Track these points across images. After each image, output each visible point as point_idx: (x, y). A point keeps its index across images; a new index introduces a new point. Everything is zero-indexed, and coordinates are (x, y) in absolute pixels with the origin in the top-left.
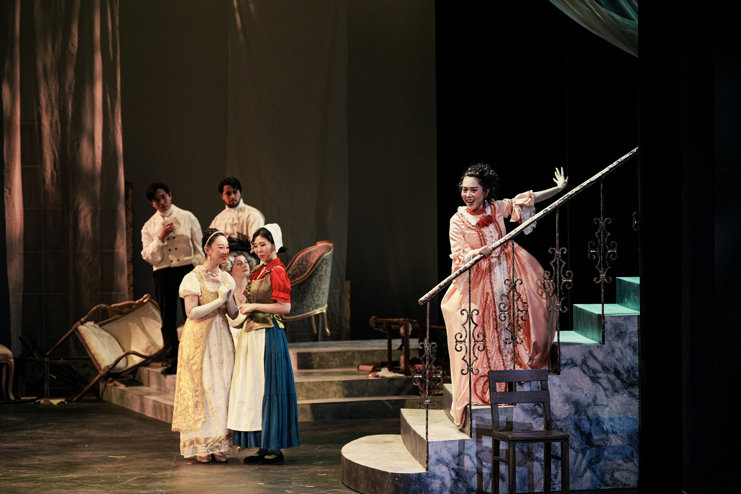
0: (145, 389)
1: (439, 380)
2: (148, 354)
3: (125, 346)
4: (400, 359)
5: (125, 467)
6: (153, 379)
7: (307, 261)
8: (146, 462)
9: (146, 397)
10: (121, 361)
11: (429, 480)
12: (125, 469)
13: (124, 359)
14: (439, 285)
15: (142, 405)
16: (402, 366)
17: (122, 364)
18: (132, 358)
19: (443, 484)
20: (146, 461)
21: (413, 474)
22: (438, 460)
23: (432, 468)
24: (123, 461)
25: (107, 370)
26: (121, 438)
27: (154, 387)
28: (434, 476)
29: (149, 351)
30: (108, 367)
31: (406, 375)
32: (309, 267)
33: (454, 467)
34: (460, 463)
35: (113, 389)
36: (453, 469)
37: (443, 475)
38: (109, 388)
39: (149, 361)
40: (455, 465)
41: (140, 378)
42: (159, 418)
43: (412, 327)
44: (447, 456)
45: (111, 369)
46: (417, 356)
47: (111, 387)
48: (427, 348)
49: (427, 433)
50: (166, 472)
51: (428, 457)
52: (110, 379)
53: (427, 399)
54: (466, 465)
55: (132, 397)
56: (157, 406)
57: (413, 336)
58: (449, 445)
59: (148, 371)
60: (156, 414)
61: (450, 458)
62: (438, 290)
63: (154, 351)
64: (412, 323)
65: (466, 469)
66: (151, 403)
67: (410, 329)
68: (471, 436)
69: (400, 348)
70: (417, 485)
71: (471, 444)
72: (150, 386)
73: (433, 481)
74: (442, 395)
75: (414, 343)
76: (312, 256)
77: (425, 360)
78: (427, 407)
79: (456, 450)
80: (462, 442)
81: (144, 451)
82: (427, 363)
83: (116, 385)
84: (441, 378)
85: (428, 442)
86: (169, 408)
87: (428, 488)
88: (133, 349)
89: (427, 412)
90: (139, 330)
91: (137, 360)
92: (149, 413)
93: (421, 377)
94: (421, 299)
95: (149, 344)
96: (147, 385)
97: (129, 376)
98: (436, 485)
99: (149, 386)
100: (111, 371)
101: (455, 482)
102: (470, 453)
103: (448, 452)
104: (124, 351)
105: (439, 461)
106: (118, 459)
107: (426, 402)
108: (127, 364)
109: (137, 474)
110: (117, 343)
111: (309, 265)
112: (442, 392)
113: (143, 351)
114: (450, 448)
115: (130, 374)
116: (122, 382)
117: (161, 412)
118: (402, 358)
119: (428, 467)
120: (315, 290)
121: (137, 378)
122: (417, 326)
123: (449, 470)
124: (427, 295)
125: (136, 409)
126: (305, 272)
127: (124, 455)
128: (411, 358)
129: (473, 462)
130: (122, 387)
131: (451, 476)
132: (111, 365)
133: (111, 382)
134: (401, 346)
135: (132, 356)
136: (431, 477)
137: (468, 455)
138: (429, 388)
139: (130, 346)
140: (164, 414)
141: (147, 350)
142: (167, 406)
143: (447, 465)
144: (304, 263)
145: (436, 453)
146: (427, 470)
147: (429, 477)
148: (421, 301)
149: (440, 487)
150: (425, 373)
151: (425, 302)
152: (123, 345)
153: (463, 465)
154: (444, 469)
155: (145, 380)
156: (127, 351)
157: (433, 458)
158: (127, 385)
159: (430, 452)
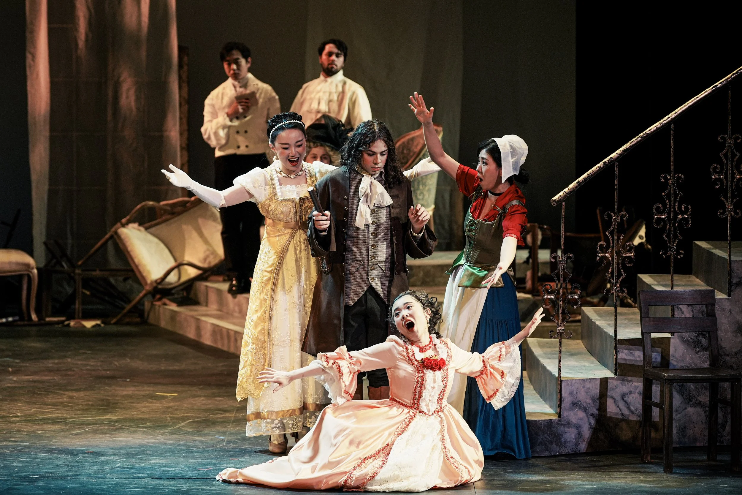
0: (202, 309)
1: (575, 302)
2: (205, 265)
3: (177, 255)
4: (526, 275)
5: (176, 407)
6: (213, 297)
7: (409, 150)
8: (204, 402)
9: (203, 318)
10: (172, 274)
11: (562, 428)
12: (177, 410)
13: (176, 271)
14: (577, 181)
15: (198, 329)
16: (529, 285)
17: (172, 278)
18: (186, 270)
19: (580, 434)
20: (203, 400)
21: (542, 420)
22: (573, 404)
23: (565, 414)
24: (174, 399)
25: (155, 285)
26: (172, 371)
27: (213, 307)
28: (569, 424)
29: (207, 261)
30: (156, 281)
31: (533, 295)
32: (412, 157)
33: (594, 413)
34: (602, 407)
35: (161, 311)
36: (592, 415)
37: (580, 423)
38: (157, 307)
39: (207, 274)
40: (595, 410)
41: (196, 295)
42: (220, 346)
43: (542, 235)
44: (584, 398)
45: (159, 283)
46: (548, 271)
47: (159, 306)
48: (561, 261)
49: (560, 369)
50: (228, 415)
51: (560, 399)
52: (158, 296)
53: (560, 326)
54: (609, 410)
55: (185, 319)
56: (217, 331)
57: (543, 246)
58: (588, 385)
59: (207, 287)
60: (215, 341)
61: (589, 401)
62: (576, 187)
63: (213, 261)
64: (542, 229)
65: (608, 415)
66: (209, 328)
67: (540, 237)
68: (616, 374)
69: (527, 262)
70: (546, 435)
71: (615, 384)
72: (209, 305)
73: (566, 429)
74: (579, 321)
75: (544, 255)
76: (415, 144)
77: (558, 276)
78: (561, 336)
79: (596, 390)
80: (604, 382)
81: (201, 387)
82: (561, 280)
83: (165, 304)
84: (578, 299)
85: (561, 381)
86: (232, 333)
87: (560, 439)
88: (188, 258)
89: (560, 343)
90: (195, 234)
91: (192, 272)
92: (207, 340)
93: (553, 297)
94: (554, 198)
95: (208, 253)
96: (204, 304)
97: (182, 292)
98: (570, 435)
99: (207, 305)
100: (160, 287)
101: (595, 431)
102: (615, 396)
103: (587, 393)
104: (176, 260)
105: (575, 404)
106: (167, 397)
107: (559, 330)
108: (179, 278)
109: (192, 416)
110: (166, 251)
111: (411, 154)
112: (579, 317)
113: (200, 261)
114: (589, 389)
115: (183, 290)
116: (174, 301)
117: (222, 338)
118: (529, 274)
119: (560, 412)
120: (418, 186)
121: (192, 296)
122: (549, 233)
123: (587, 416)
124: (561, 194)
125: (191, 334)
126: (406, 163)
127: (175, 392)
128: (540, 274)
129: (618, 407)
130: (173, 307)
131: (590, 424)
132: (159, 279)
133: (160, 299)
134: (528, 259)
135: (186, 267)
136: (564, 425)
137: (612, 397)
138: (563, 313)
139: (183, 255)
140: (226, 342)
141: (205, 259)
142: (230, 331)
143: (585, 410)
144: (405, 151)
145: (571, 394)
146: (559, 415)
147: (562, 424)
148: (554, 201)
149: (576, 438)
150: (558, 293)
151: (559, 202)
152: (174, 254)
153: (606, 410)
154: (581, 414)
155: (202, 299)
156: (179, 261)
157: (567, 401)
158: (181, 303)
159: (563, 393)
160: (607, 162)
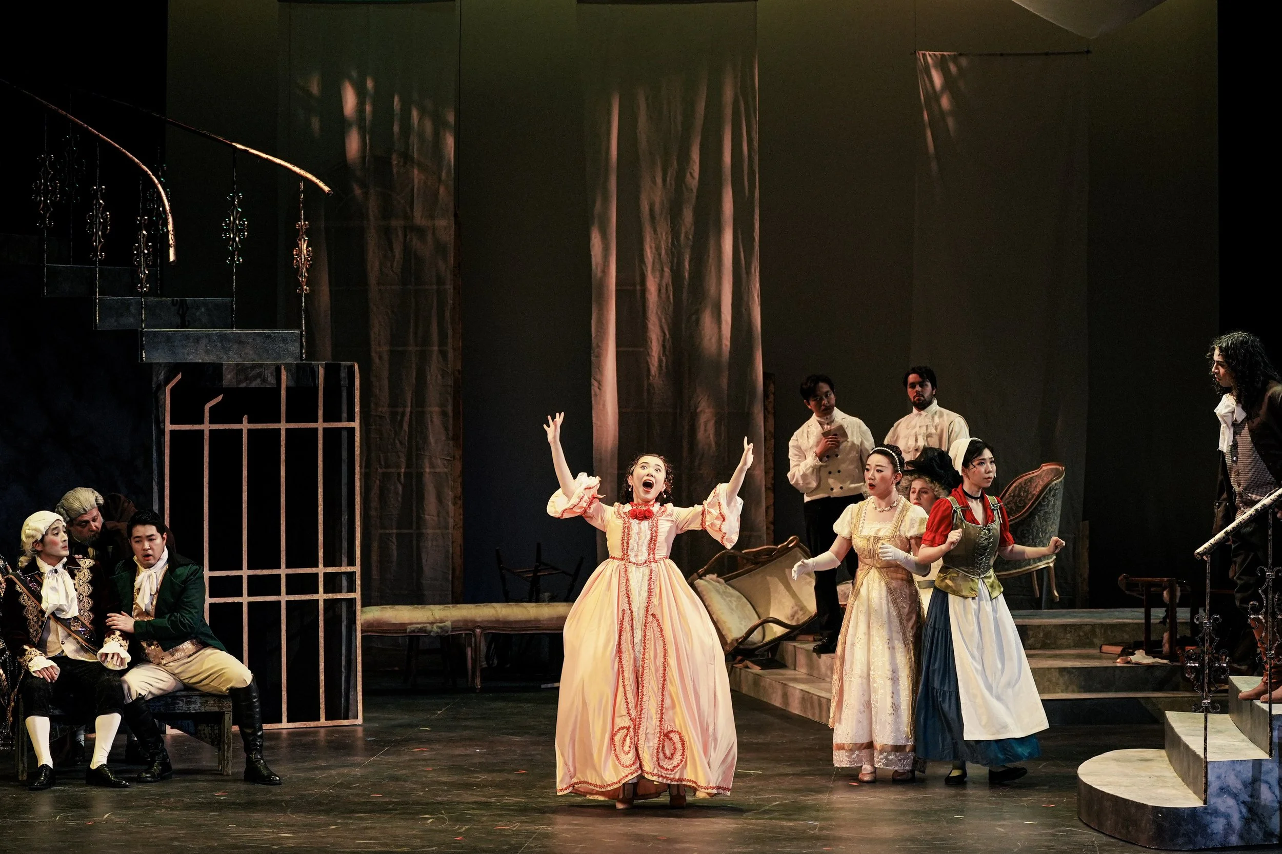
0: (789, 673)
1: (1224, 670)
2: (794, 623)
3: (760, 610)
4: (1163, 637)
5: (761, 787)
6: (802, 659)
7: (1027, 491)
8: (792, 781)
9: (791, 684)
10: (755, 632)
11: (1208, 817)
12: (762, 790)
13: (760, 628)
14: (1225, 530)
15: (785, 696)
16: (1166, 648)
17: (756, 636)
18: (772, 628)
19: (1229, 824)
20: (792, 779)
21: (1185, 808)
22: (1222, 789)
23: (1212, 801)
24: (759, 777)
25: (736, 645)
26: (757, 744)
27: (802, 671)
28: (1216, 813)
29: (796, 618)
30: (737, 640)
31: (1170, 662)
32: (1030, 500)
33: (1245, 800)
34: (1254, 794)
35: (743, 671)
36: (1244, 802)
37: (1229, 811)
38: (738, 670)
39: (795, 633)
40: (1247, 797)
41: (783, 658)
42: (810, 717)
43: (1181, 591)
44: (1234, 783)
45: (741, 643)
46: (1188, 633)
47: (740, 669)
48: (1206, 623)
49: (1205, 749)
50: (820, 796)
51: (1206, 784)
52: (739, 658)
53: (1206, 699)
54: (1263, 797)
55: (770, 684)
56: (807, 698)
57: (1181, 605)
58: (1238, 768)
59: (794, 646)
60: (804, 709)
61: (1240, 786)
62: (1224, 538)
63: (803, 618)
64: (1181, 585)
65: (1263, 803)
66: (798, 694)
67: (1178, 594)
68: (1271, 755)
69: (1163, 622)
70: (1190, 825)
71: (1270, 766)
72: (797, 669)
73: (1213, 819)
74: (1226, 691)
75: (1183, 614)
76: (1034, 485)
77: (1203, 639)
78: (1206, 711)
79: (1248, 774)
80: (1258, 763)
81: (789, 763)
82: (1207, 645)
83: (747, 667)
84: (1226, 667)
85: (1206, 762)
86: (824, 701)
87: (1206, 830)
88: (773, 614)
89: (1206, 718)
90: (781, 587)
91: (779, 631)
92: (795, 709)
93: (1197, 665)
94: (1198, 551)
95: (796, 608)
96: (793, 667)
97: (766, 653)
98: (1218, 825)
99: (795, 670)
100: (741, 647)
101: (1247, 821)
102: (1270, 780)
103: (1237, 776)
104: (759, 617)
105: (1224, 790)
106: (750, 775)
107: (1205, 703)
108: (764, 638)
109: (779, 798)
110: (749, 606)
111: (1030, 496)
112: (1227, 687)
113: (788, 619)
114: (1240, 772)
115: (767, 651)
116: (756, 663)
117: (812, 707)
118: (1166, 636)
119: (1206, 798)
120: (1038, 533)
121: (777, 657)
122: (1188, 588)
123: (1238, 804)
124: (1206, 545)
125: (777, 702)
126: (1024, 507)
127: (760, 769)
128: (1178, 637)
129: (1274, 793)
130: (756, 669)
131: (1241, 812)
132: (741, 638)
133: (741, 661)
134: (1165, 618)
135: (771, 624)
136: (1211, 814)
137: (1267, 782)
138: (1209, 683)
139: (768, 611)
140: (817, 711)
141: (793, 616)
142: (822, 699)
143: (1235, 796)
144: (1022, 494)
145: (1219, 777)
146: (1205, 803)
147: (1208, 813)
148: (1198, 553)
149: (1224, 829)
150: (1204, 659)
151: (1202, 554)
152: (757, 610)
153: (1259, 797)
154: (1231, 802)
155: (789, 660)
156: (764, 618)
157: (1214, 787)
158: (764, 666)
159: (1209, 776)
160: (1260, 509)
